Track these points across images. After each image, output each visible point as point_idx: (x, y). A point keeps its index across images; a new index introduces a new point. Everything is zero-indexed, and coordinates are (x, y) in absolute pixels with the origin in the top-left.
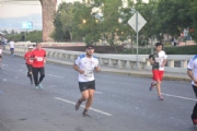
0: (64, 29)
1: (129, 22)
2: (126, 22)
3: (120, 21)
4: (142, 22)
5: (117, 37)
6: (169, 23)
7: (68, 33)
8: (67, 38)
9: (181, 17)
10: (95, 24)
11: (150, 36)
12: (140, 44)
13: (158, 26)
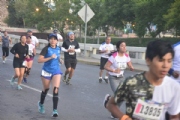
0: (17, 16)
1: (79, 13)
2: (76, 13)
3: (71, 11)
4: (91, 14)
5: (67, 26)
6: (114, 16)
7: (21, 19)
8: (20, 24)
9: (125, 11)
10: (47, 13)
11: (97, 28)
12: (88, 34)
13: (105, 19)
